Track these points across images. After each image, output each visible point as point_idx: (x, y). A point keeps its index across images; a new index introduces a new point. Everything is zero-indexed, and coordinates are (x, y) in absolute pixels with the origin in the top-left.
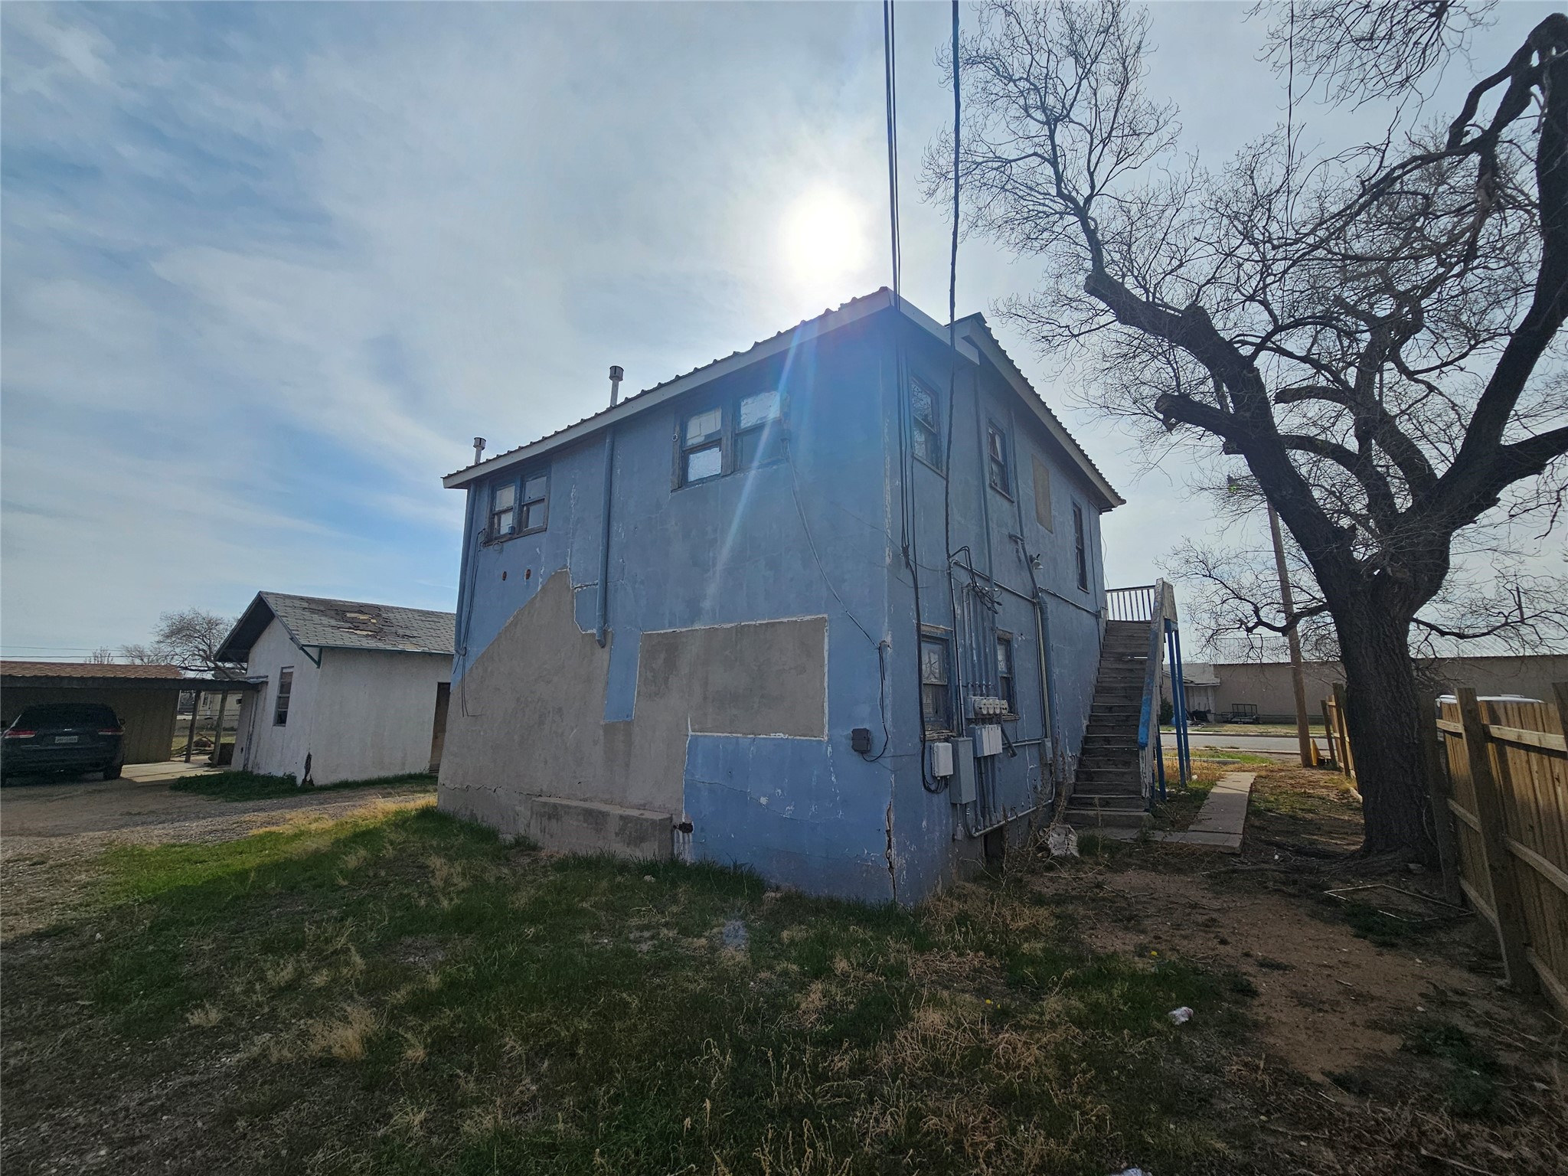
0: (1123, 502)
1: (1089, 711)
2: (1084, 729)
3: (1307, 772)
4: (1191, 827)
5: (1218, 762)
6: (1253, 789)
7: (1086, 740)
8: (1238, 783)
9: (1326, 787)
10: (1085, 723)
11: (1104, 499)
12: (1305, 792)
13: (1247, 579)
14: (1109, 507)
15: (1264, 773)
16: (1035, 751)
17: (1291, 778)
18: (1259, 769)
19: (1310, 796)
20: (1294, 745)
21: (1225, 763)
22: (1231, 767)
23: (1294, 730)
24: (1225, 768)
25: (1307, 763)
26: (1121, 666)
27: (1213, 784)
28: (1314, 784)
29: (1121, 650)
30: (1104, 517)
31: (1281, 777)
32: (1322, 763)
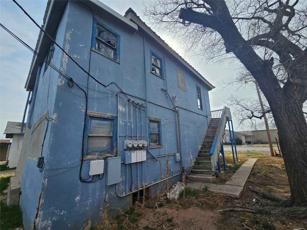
0: (214, 87)
1: (202, 143)
2: (200, 149)
3: (272, 158)
4: (227, 183)
5: (248, 155)
6: (255, 164)
7: (200, 152)
8: (251, 162)
9: (278, 163)
10: (200, 147)
11: (209, 87)
12: (271, 165)
13: (249, 104)
14: (210, 89)
15: (259, 159)
16: (172, 158)
17: (268, 160)
18: (258, 157)
19: (272, 166)
20: (268, 149)
21: (250, 156)
22: (251, 156)
23: (268, 145)
24: (249, 157)
25: (273, 155)
26: (213, 130)
27: (243, 162)
28: (274, 162)
29: (214, 126)
30: (209, 92)
31: (265, 160)
32: (277, 155)
